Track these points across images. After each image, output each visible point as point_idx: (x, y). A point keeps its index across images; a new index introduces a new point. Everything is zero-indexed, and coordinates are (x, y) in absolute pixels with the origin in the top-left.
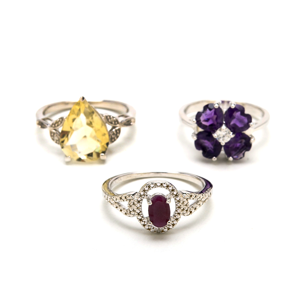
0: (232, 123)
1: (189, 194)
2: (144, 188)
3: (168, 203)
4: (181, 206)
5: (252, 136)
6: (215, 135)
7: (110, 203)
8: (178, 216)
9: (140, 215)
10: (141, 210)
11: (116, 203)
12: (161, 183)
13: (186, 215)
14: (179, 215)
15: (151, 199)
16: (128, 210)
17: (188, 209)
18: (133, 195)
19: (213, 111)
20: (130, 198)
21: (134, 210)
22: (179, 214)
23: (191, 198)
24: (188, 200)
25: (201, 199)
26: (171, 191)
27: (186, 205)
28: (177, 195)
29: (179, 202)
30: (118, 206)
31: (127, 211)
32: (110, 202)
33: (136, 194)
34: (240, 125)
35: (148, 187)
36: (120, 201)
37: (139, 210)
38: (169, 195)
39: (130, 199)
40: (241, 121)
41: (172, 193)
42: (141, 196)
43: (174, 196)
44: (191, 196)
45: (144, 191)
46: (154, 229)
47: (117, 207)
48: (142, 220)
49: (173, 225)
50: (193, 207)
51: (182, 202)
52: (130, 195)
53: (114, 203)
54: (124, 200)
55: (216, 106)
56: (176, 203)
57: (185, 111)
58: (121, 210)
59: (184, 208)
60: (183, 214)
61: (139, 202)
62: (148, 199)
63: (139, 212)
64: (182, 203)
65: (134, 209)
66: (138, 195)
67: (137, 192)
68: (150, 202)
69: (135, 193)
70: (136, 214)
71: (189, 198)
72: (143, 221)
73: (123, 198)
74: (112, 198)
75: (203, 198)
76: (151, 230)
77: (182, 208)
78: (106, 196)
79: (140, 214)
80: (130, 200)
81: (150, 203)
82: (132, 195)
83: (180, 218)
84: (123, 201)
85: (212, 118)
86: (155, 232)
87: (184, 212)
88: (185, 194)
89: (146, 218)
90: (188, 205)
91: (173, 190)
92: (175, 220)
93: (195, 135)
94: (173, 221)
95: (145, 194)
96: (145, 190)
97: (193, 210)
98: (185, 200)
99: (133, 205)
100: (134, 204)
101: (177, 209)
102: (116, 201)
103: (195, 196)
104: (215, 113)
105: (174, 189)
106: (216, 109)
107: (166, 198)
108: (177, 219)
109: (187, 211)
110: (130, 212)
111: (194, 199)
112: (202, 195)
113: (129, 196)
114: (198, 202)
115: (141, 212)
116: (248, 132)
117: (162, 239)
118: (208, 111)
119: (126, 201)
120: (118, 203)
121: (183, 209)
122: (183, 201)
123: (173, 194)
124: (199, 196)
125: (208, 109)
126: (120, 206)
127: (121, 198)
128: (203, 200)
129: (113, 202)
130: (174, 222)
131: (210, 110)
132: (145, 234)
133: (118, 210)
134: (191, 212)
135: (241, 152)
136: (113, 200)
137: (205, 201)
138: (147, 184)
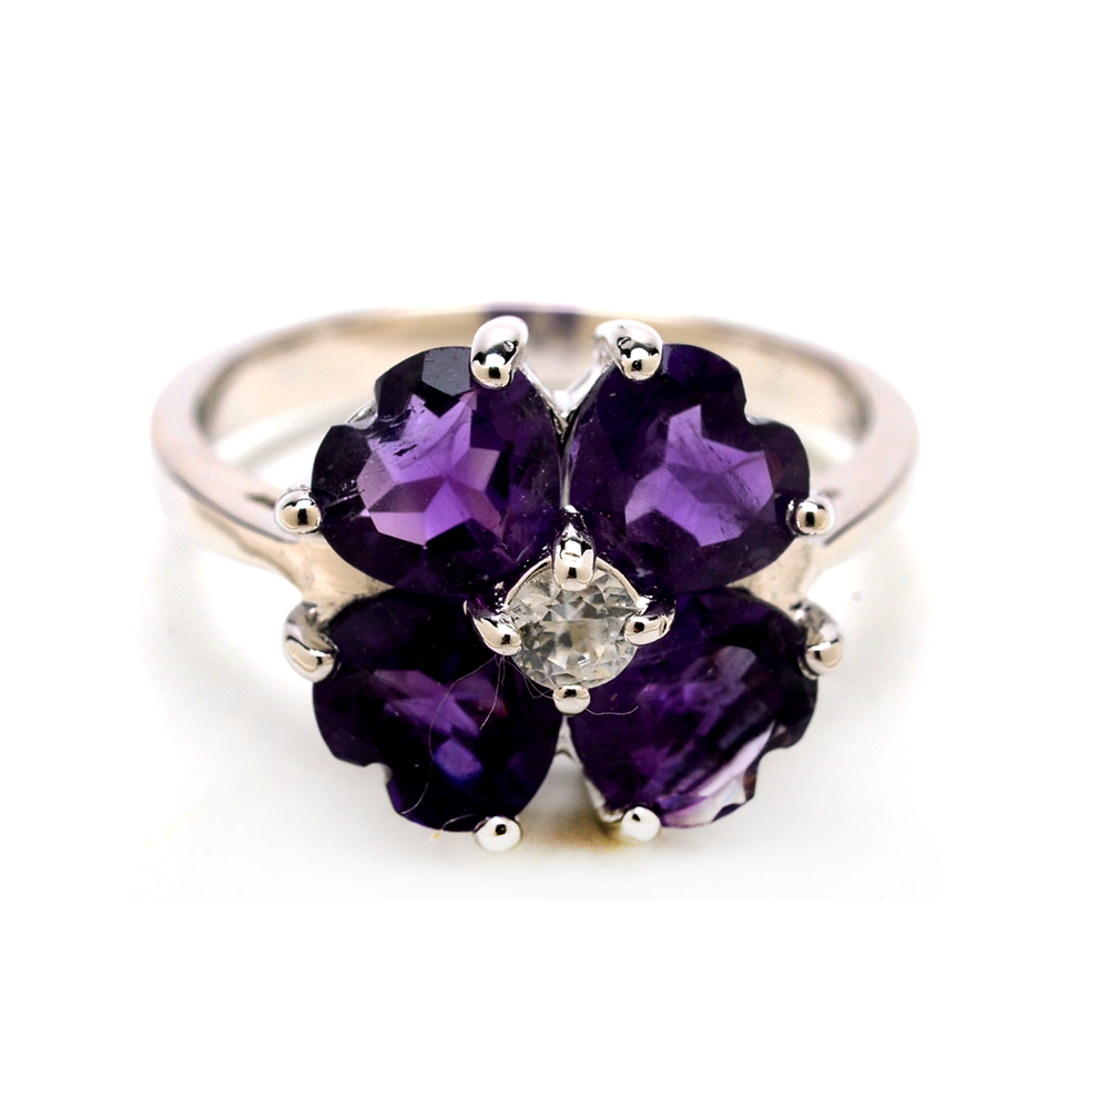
0: (634, 510)
5: (818, 617)
6: (496, 632)
19: (462, 410)
34: (708, 529)
40: (713, 489)
55: (492, 372)
57: (205, 413)
85: (453, 480)
93: (315, 637)
104: (484, 431)
106: (484, 395)
116: (770, 585)
118: (421, 421)
125: (416, 403)
131: (439, 403)
135: (728, 756)
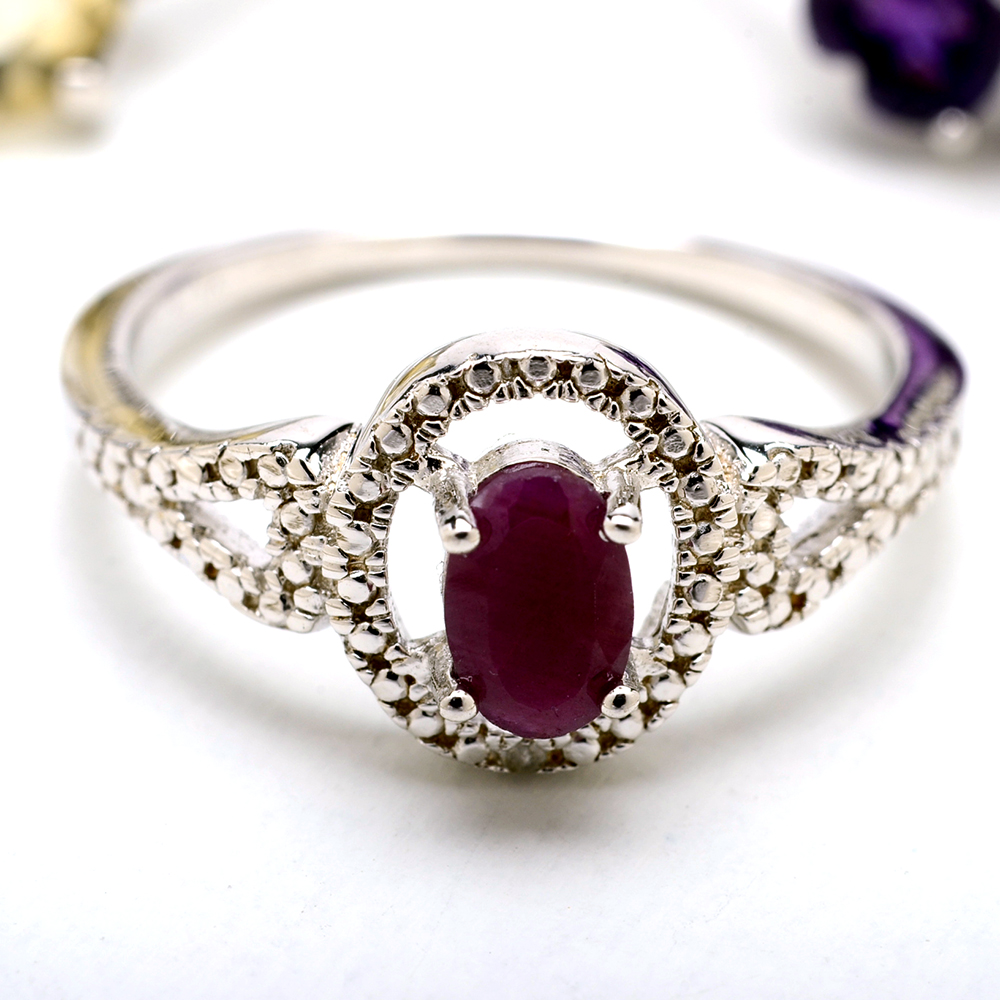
1: (790, 453)
2: (414, 403)
3: (616, 537)
4: (718, 555)
7: (121, 506)
8: (694, 642)
9: (370, 620)
10: (378, 583)
11: (166, 504)
12: (563, 358)
13: (757, 623)
14: (698, 626)
15: (471, 498)
16: (271, 576)
17: (775, 577)
18: (315, 448)
20: (294, 475)
21: (317, 581)
22: (702, 619)
23: (806, 484)
24: (781, 505)
25: (888, 491)
26: (642, 427)
27: (765, 546)
28: (692, 467)
29: (703, 525)
30: (184, 531)
31: (260, 581)
32: (122, 495)
33: (345, 442)
35: (446, 393)
36: (204, 491)
37: (361, 580)
38: (622, 465)
39: (291, 488)
41: (651, 448)
42: (381, 463)
43: (670, 468)
44: (808, 470)
45: (413, 419)
46: (489, 739)
47: (176, 543)
48: (387, 665)
49: (650, 709)
50: (815, 561)
51: (729, 521)
52: (286, 451)
53: (154, 506)
54: (232, 489)
56: (685, 536)
58: (210, 572)
59: (743, 573)
60: (740, 621)
61: (362, 513)
62: (446, 498)
63: (360, 594)
64: (730, 533)
65: (325, 573)
66: (357, 457)
67: (347, 427)
68: (462, 526)
69: (334, 434)
70: (335, 609)
71: (786, 485)
72: (395, 669)
73: (233, 473)
74: (140, 460)
75: (899, 480)
76: (461, 748)
77: (729, 576)
78: (93, 439)
79: (369, 612)
80: (287, 494)
81: (462, 536)
82: (303, 453)
83: (709, 651)
84: (227, 495)
86: (491, 762)
87: (749, 599)
88: (761, 448)
89: (419, 651)
90: (776, 541)
91: (658, 422)
92: (665, 670)
94: (647, 680)
95: (419, 447)
96: (420, 419)
97: (815, 584)
98: (758, 502)
99: (314, 532)
100: (318, 524)
101: (686, 583)
102: (169, 494)
103: (837, 470)
105: (665, 411)
107: (599, 489)
108: (682, 666)
109: (766, 591)
110: (290, 588)
111: (833, 494)
112: (898, 457)
113: (280, 462)
114: (858, 513)
115: (377, 596)
117: (550, 827)
119: (258, 495)
120: (186, 509)
121: (742, 581)
122: (740, 516)
123: (657, 454)
124: (870, 470)
126: (200, 532)
127: (210, 473)
128: (899, 496)
129: (145, 496)
130: (661, 692)
132: (406, 771)
133: (187, 563)
134: (799, 603)
136: (147, 480)
137: (911, 506)
138: (442, 363)
